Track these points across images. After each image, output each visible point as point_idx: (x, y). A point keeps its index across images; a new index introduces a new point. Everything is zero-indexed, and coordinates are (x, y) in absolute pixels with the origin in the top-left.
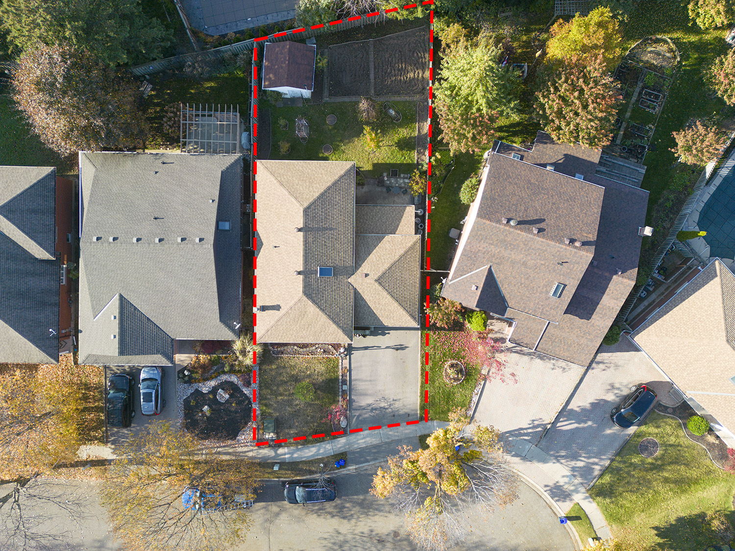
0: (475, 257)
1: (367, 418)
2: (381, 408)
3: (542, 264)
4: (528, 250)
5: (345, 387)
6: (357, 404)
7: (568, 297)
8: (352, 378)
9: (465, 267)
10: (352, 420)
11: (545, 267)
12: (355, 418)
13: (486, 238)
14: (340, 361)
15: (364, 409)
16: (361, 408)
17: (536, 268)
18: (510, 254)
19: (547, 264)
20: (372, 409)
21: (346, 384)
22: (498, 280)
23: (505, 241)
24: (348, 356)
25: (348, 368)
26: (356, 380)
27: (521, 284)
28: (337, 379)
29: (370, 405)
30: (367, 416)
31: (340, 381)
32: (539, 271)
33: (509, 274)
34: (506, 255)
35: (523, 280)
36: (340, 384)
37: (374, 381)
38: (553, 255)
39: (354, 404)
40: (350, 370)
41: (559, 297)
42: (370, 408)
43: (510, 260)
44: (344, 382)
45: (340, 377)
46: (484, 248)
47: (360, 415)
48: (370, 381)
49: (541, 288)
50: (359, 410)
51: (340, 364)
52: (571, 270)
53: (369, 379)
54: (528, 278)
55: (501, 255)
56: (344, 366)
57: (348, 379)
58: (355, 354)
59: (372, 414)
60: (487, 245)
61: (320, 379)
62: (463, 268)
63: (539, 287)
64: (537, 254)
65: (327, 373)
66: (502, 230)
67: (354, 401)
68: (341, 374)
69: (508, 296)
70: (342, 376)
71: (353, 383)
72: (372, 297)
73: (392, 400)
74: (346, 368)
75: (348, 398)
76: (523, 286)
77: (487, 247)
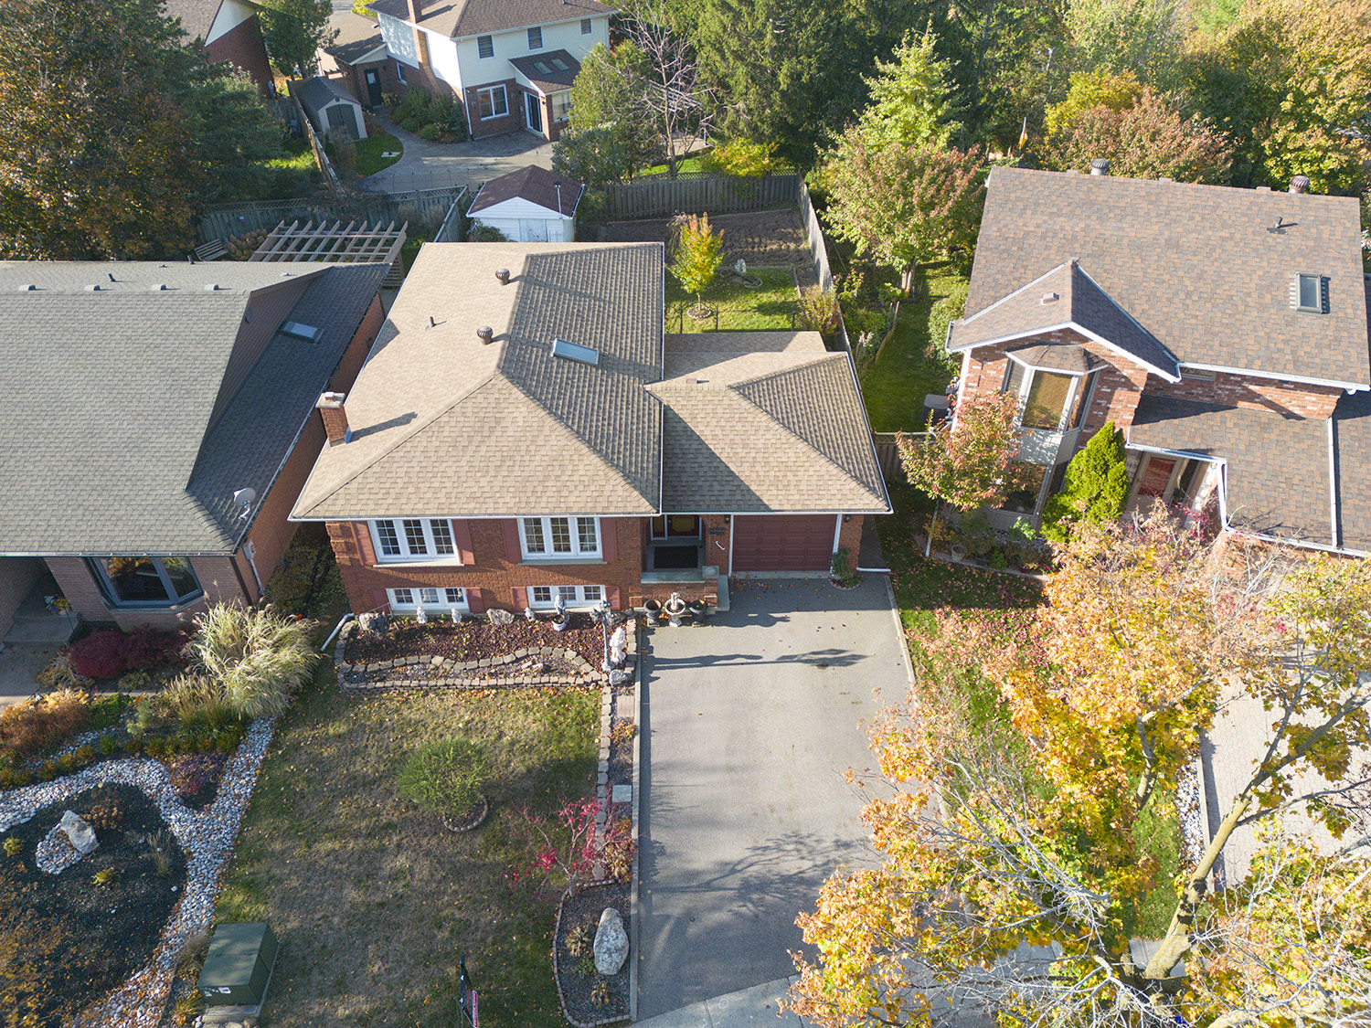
0: (1021, 249)
1: (722, 927)
2: (786, 879)
3: (1224, 239)
4: (1167, 212)
5: (622, 793)
6: (677, 864)
7: (1355, 308)
8: (653, 760)
9: (999, 276)
10: (654, 936)
11: (1237, 244)
12: (667, 928)
13: (1037, 204)
14: (607, 699)
15: (708, 886)
16: (693, 882)
17: (1213, 250)
18: (1121, 229)
19: (1238, 236)
20: (747, 889)
21: (628, 782)
22: (1114, 296)
23: (1092, 203)
24: (638, 685)
25: (637, 722)
26: (668, 767)
27: (1188, 294)
28: (592, 763)
29: (730, 869)
30: (722, 916)
31: (603, 766)
32: (1224, 256)
33: (1140, 274)
34: (1108, 233)
35: (1187, 283)
36: (603, 779)
37: (744, 768)
38: (1243, 215)
39: (660, 862)
40: (645, 731)
41: (1326, 309)
42: (734, 881)
43: (1126, 241)
44: (619, 773)
45: (605, 754)
46: (1038, 226)
47: (690, 916)
48: (730, 769)
49: (1255, 295)
50: (684, 890)
51: (606, 709)
52: (1315, 239)
53: (722, 761)
54: (1200, 277)
55: (1093, 235)
56: (620, 715)
57: (636, 759)
58: (665, 684)
59: (748, 909)
60: (1046, 218)
61: (518, 766)
62: (996, 281)
63: (1249, 294)
64: (1198, 218)
65: (549, 742)
66: (1074, 182)
67: (662, 852)
68: (606, 742)
69: (1163, 332)
70: (613, 748)
71: (656, 778)
72: (723, 429)
73: (828, 843)
74: (628, 721)
75: (634, 834)
76: (1195, 298)
77: (1045, 222)
